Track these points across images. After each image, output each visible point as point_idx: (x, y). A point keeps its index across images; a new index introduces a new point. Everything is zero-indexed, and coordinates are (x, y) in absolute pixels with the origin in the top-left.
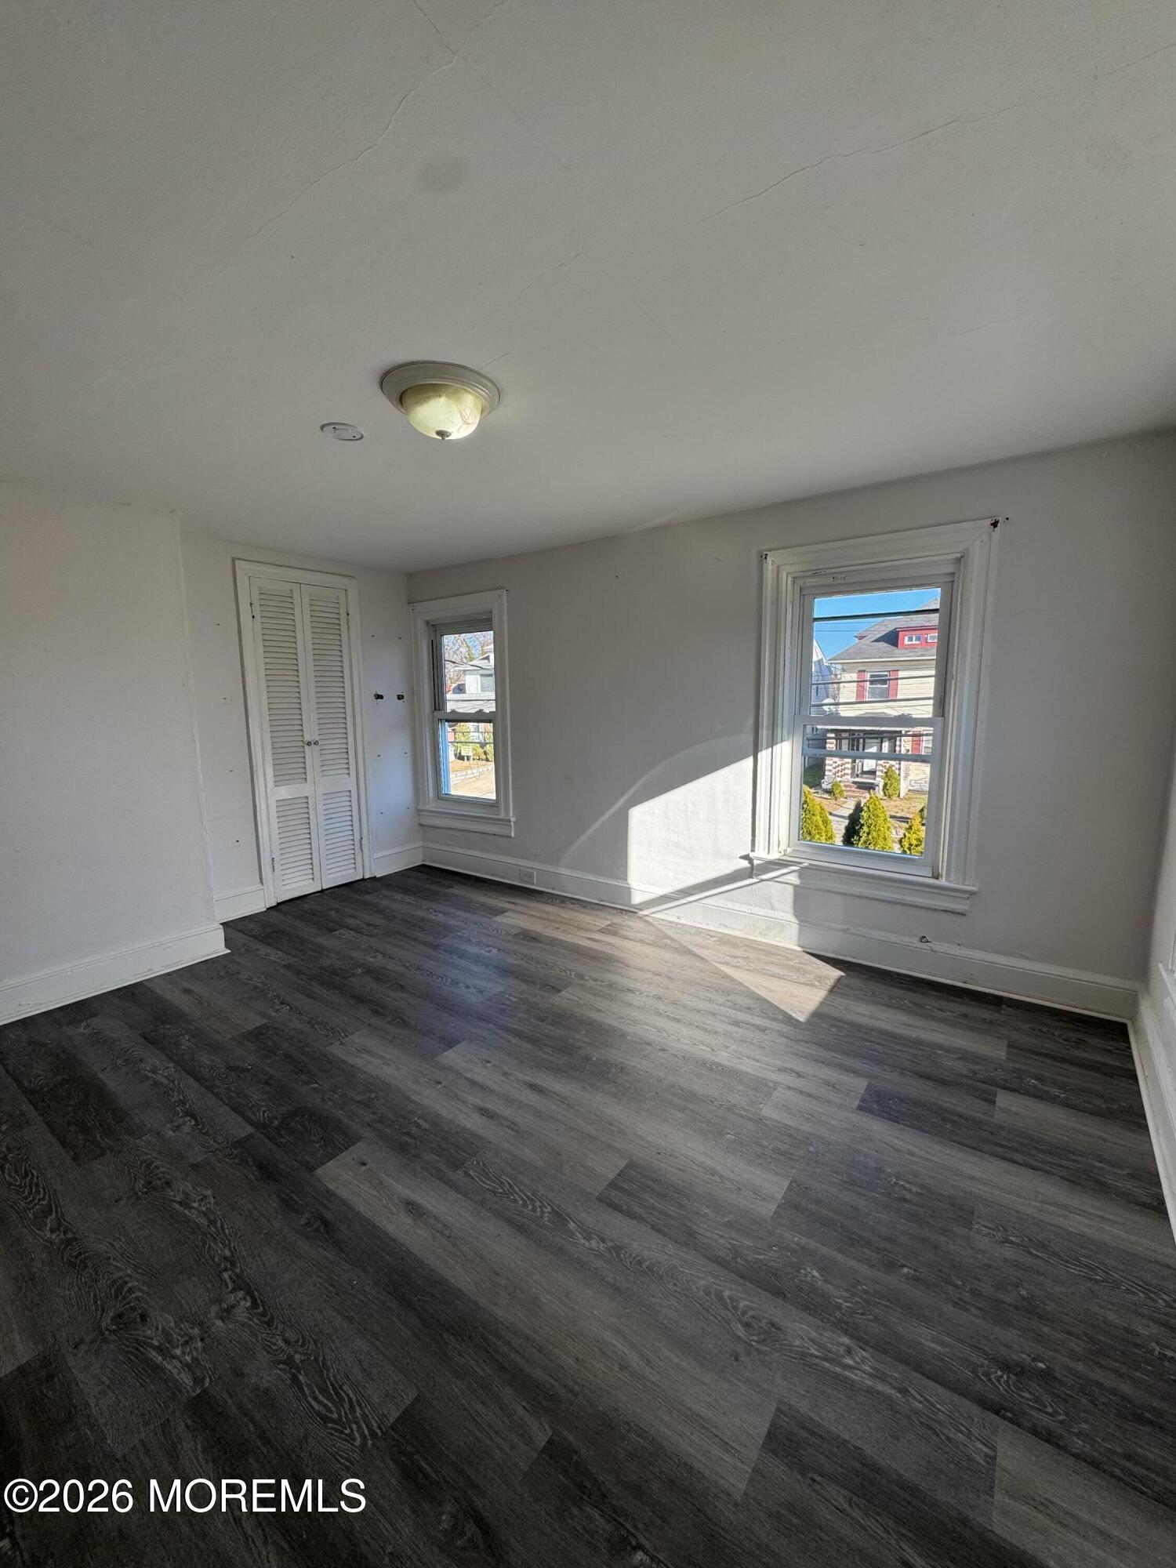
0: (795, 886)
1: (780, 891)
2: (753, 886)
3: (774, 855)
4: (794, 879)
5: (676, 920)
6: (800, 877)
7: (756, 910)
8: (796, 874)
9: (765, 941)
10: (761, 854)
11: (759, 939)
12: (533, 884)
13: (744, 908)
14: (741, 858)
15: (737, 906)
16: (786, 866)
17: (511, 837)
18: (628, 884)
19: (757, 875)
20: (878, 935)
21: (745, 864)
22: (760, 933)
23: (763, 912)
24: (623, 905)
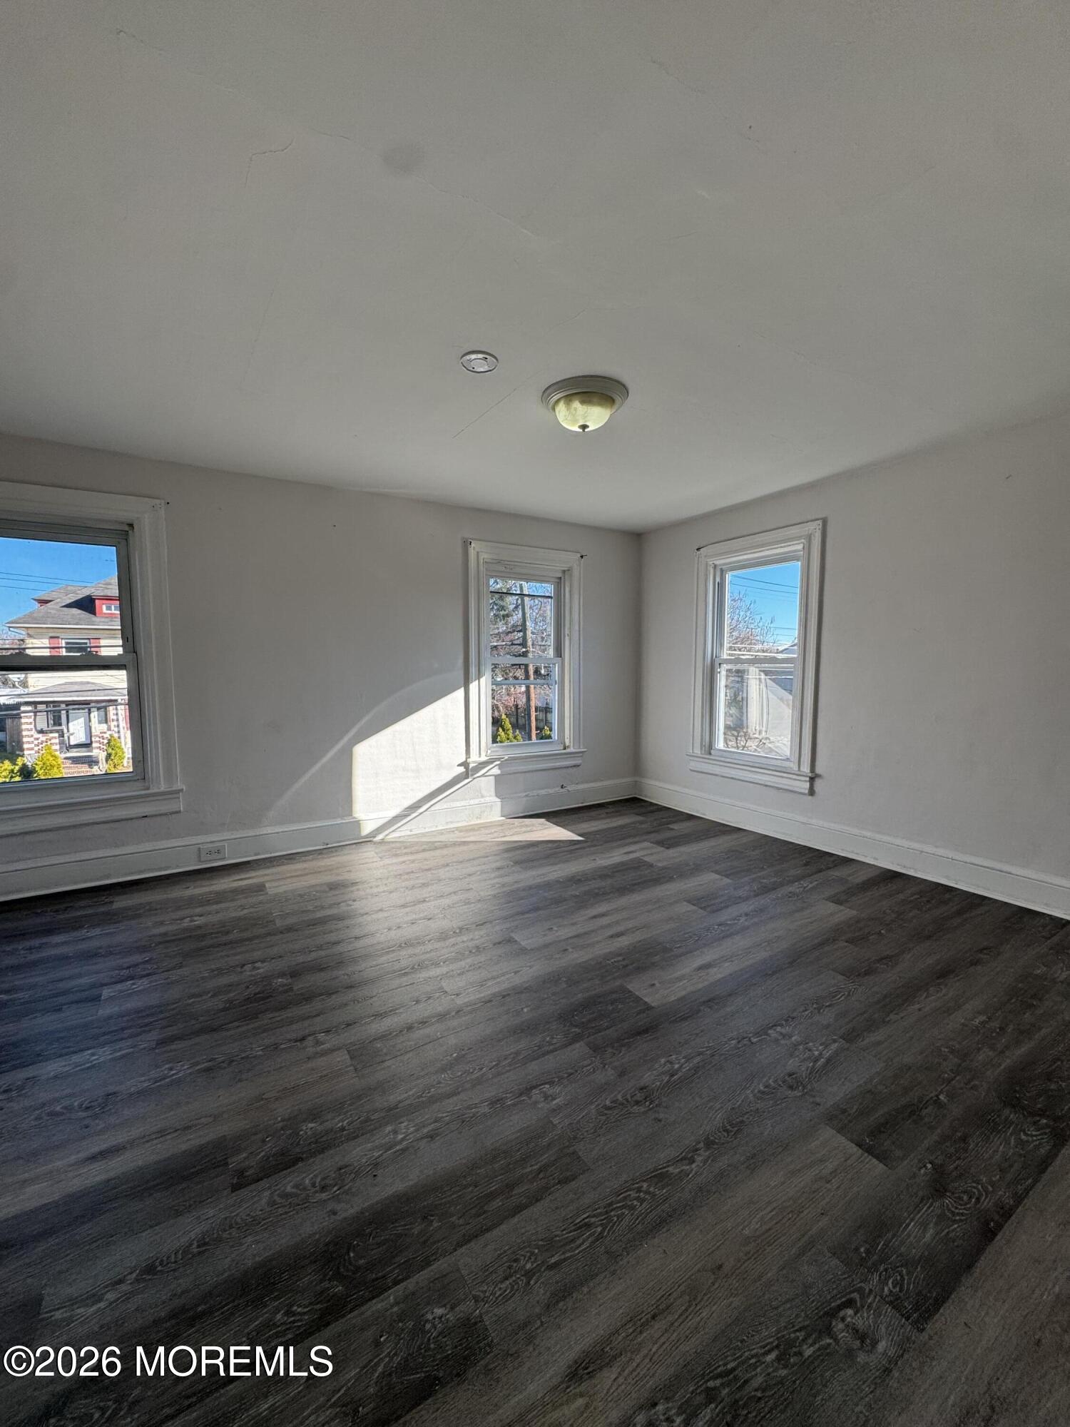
0: (496, 776)
1: (485, 784)
2: (469, 785)
3: (484, 758)
4: (496, 771)
5: (409, 833)
6: (499, 769)
7: (472, 802)
8: (497, 767)
9: (482, 821)
10: (475, 758)
11: (479, 822)
12: (224, 859)
13: (463, 803)
14: (459, 765)
15: (458, 804)
16: (492, 762)
17: (180, 812)
18: (354, 818)
19: (472, 775)
20: (543, 792)
21: (462, 769)
22: (477, 818)
23: (477, 801)
24: (353, 839)
